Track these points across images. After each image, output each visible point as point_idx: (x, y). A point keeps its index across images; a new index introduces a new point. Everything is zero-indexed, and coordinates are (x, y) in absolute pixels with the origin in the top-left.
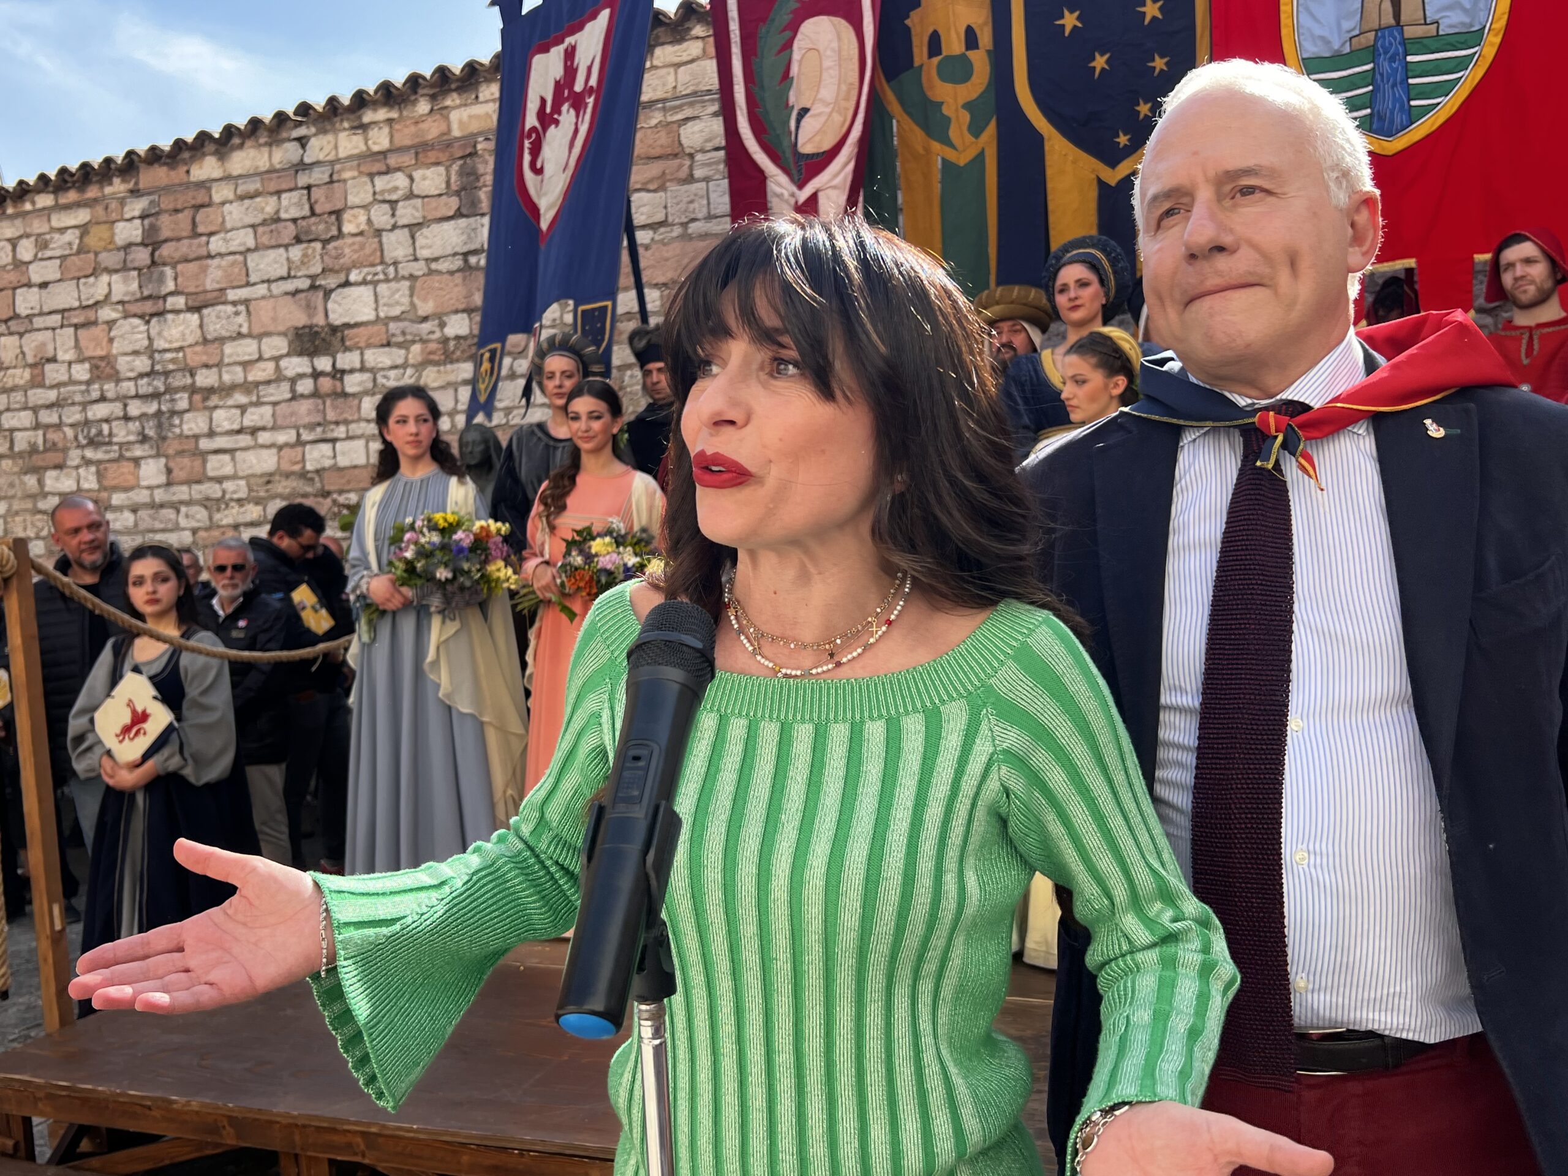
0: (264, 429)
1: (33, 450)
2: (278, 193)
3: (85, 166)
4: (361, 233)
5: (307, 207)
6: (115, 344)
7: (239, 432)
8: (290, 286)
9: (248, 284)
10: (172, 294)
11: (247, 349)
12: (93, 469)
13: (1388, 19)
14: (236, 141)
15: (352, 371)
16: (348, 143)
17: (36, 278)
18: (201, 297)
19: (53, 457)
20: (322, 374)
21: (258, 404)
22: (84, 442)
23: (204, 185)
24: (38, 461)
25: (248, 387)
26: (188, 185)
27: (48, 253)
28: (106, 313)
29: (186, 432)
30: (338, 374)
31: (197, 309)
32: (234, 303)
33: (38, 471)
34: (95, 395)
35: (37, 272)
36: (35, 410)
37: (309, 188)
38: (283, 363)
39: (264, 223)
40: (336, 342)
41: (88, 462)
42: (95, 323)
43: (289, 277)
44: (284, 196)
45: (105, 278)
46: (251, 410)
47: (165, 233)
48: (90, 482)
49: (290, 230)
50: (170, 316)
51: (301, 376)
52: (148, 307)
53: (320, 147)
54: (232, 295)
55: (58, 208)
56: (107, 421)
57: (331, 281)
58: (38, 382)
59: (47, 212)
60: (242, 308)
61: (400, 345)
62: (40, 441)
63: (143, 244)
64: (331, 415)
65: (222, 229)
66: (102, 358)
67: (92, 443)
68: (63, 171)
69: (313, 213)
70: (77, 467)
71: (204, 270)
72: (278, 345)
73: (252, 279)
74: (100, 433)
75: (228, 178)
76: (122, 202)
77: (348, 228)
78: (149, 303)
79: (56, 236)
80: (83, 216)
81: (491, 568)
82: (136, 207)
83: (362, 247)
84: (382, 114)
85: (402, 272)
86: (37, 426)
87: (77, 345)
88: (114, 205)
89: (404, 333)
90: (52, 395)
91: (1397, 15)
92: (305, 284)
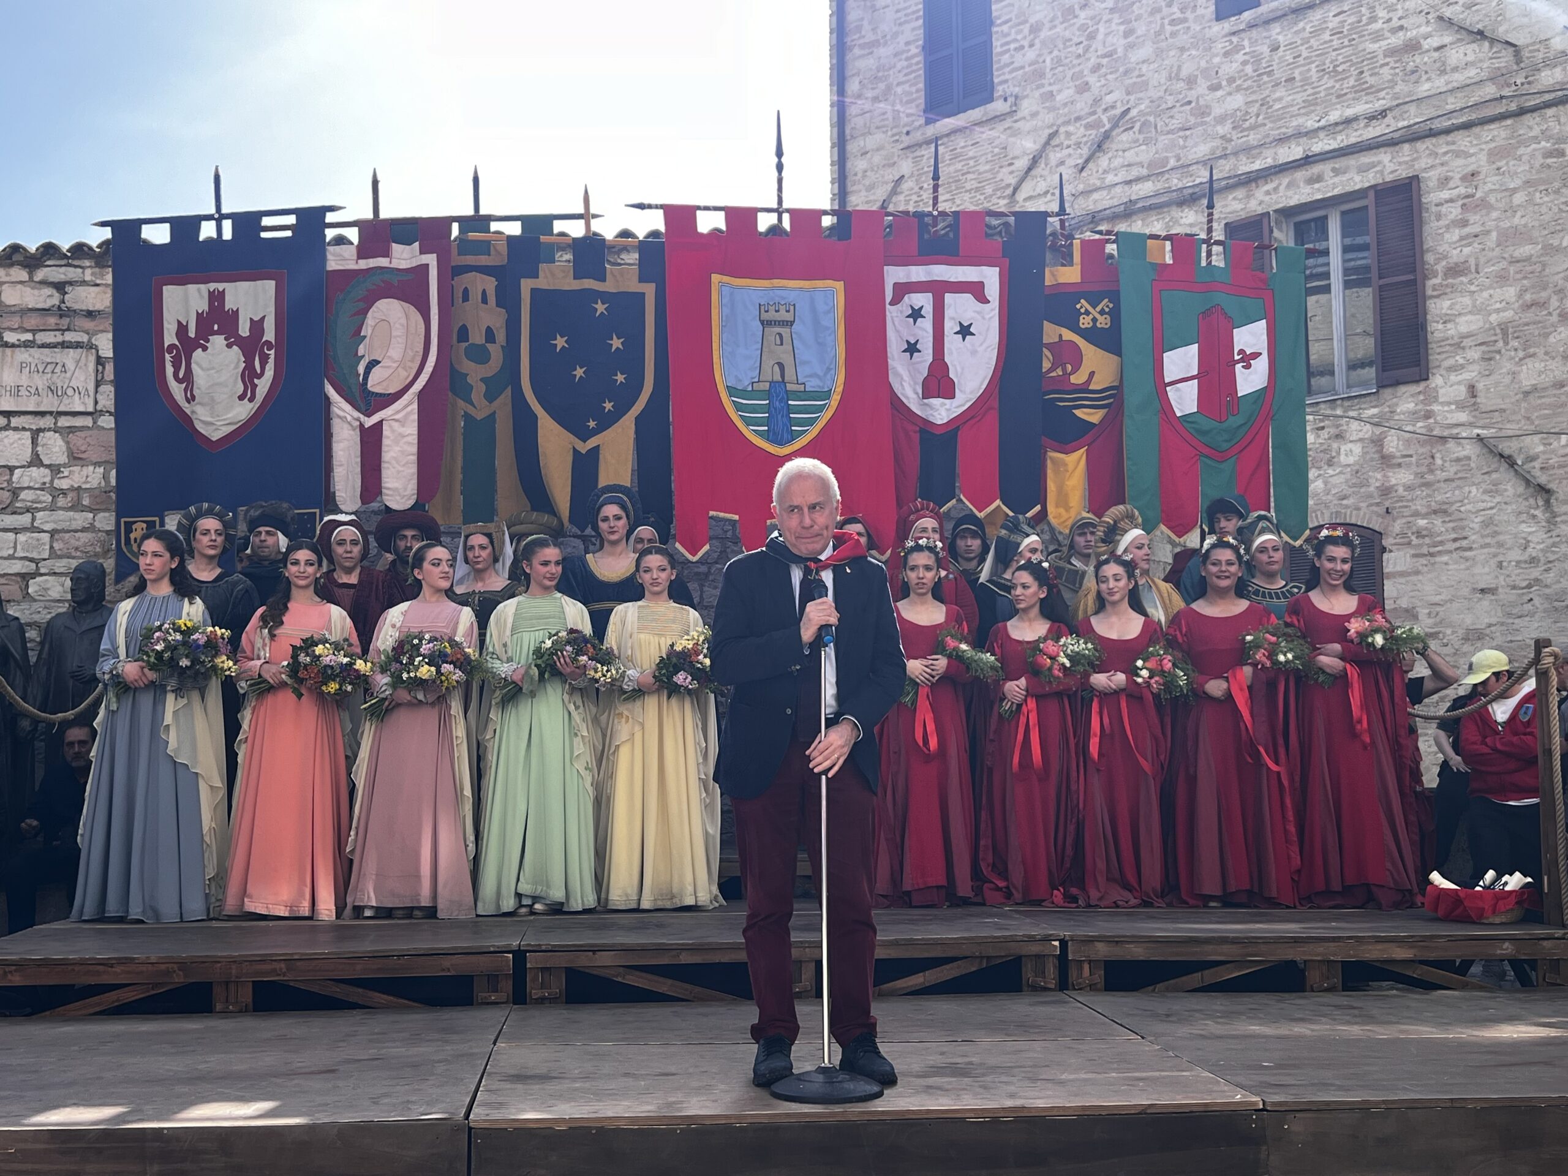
13: (778, 378)
81: (218, 661)
91: (783, 375)
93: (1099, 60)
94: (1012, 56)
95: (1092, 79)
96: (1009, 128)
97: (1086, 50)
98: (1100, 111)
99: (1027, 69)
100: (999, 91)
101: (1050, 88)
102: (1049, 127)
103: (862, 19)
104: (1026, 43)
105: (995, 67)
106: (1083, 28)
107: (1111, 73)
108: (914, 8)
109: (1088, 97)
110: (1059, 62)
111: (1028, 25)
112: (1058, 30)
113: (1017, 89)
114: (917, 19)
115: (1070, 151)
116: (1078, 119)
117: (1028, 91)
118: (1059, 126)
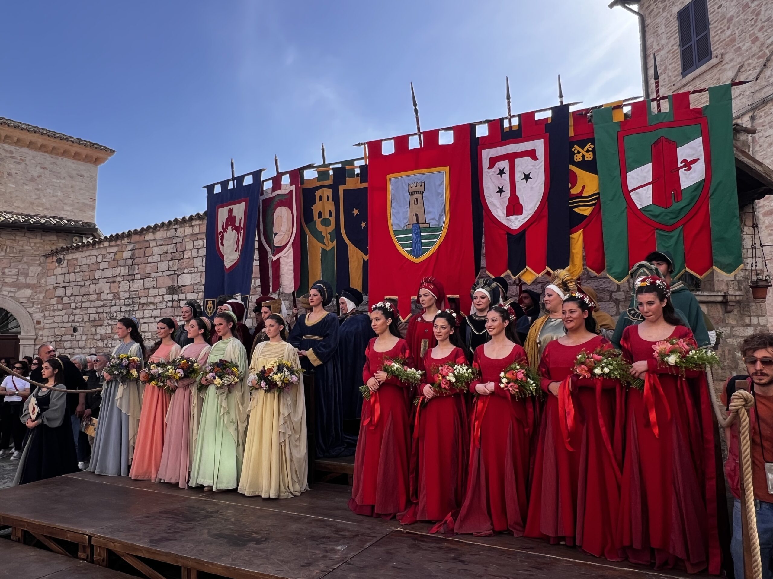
0: (157, 317)
1: (95, 320)
2: (168, 245)
3: (117, 234)
4: (189, 258)
5: (175, 249)
6: (120, 288)
7: (151, 317)
8: (168, 273)
9: (157, 272)
10: (137, 274)
11: (155, 292)
12: (110, 327)
14: (158, 229)
15: (183, 300)
16: (188, 231)
17: (101, 268)
18: (144, 275)
19: (100, 323)
20: (175, 300)
21: (157, 309)
22: (109, 318)
23: (148, 241)
24: (96, 323)
25: (154, 303)
26: (144, 241)
27: (105, 260)
28: (119, 279)
29: (137, 317)
30: (179, 301)
31: (142, 279)
32: (153, 278)
33: (96, 326)
34: (113, 304)
35: (102, 266)
36: (97, 308)
37: (176, 243)
38: (165, 297)
39: (163, 253)
40: (179, 290)
41: (109, 325)
42: (115, 282)
43: (169, 270)
44: (170, 246)
45: (119, 268)
46: (154, 311)
47: (137, 255)
48: (109, 331)
49: (170, 256)
50: (135, 281)
51: (169, 301)
52: (130, 278)
53: (180, 231)
54: (153, 275)
55: (110, 246)
56: (115, 312)
57: (179, 272)
58: (98, 299)
59: (106, 248)
60: (155, 279)
61: (196, 293)
62: (97, 318)
63: (131, 259)
64: (176, 314)
65: (152, 255)
66: (116, 292)
67: (111, 319)
68: (111, 236)
69: (177, 251)
70: (106, 326)
71: (146, 267)
72: (164, 291)
73: (159, 271)
74: (113, 316)
75: (155, 239)
76: (126, 245)
77: (186, 256)
78: (130, 276)
79: (108, 255)
80: (115, 249)
82: (130, 247)
83: (189, 262)
84: (198, 222)
85: (199, 270)
86: (97, 313)
87: (110, 289)
88: (124, 246)
89: (198, 289)
90: (102, 303)
91: (418, 220)
92: (172, 272)
93: (763, 24)
94: (720, 36)
95: (759, 35)
96: (720, 70)
97: (756, 22)
98: (764, 48)
99: (727, 40)
100: (714, 54)
101: (738, 46)
102: (739, 64)
103: (653, 42)
104: (726, 28)
105: (712, 43)
106: (754, 11)
107: (769, 28)
108: (675, 29)
109: (758, 43)
110: (742, 31)
111: (726, 19)
112: (741, 16)
113: (723, 51)
114: (676, 34)
115: (750, 72)
116: (754, 55)
117: (728, 50)
118: (744, 62)
